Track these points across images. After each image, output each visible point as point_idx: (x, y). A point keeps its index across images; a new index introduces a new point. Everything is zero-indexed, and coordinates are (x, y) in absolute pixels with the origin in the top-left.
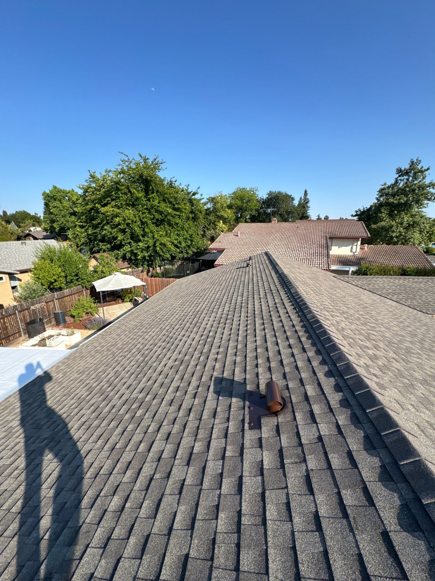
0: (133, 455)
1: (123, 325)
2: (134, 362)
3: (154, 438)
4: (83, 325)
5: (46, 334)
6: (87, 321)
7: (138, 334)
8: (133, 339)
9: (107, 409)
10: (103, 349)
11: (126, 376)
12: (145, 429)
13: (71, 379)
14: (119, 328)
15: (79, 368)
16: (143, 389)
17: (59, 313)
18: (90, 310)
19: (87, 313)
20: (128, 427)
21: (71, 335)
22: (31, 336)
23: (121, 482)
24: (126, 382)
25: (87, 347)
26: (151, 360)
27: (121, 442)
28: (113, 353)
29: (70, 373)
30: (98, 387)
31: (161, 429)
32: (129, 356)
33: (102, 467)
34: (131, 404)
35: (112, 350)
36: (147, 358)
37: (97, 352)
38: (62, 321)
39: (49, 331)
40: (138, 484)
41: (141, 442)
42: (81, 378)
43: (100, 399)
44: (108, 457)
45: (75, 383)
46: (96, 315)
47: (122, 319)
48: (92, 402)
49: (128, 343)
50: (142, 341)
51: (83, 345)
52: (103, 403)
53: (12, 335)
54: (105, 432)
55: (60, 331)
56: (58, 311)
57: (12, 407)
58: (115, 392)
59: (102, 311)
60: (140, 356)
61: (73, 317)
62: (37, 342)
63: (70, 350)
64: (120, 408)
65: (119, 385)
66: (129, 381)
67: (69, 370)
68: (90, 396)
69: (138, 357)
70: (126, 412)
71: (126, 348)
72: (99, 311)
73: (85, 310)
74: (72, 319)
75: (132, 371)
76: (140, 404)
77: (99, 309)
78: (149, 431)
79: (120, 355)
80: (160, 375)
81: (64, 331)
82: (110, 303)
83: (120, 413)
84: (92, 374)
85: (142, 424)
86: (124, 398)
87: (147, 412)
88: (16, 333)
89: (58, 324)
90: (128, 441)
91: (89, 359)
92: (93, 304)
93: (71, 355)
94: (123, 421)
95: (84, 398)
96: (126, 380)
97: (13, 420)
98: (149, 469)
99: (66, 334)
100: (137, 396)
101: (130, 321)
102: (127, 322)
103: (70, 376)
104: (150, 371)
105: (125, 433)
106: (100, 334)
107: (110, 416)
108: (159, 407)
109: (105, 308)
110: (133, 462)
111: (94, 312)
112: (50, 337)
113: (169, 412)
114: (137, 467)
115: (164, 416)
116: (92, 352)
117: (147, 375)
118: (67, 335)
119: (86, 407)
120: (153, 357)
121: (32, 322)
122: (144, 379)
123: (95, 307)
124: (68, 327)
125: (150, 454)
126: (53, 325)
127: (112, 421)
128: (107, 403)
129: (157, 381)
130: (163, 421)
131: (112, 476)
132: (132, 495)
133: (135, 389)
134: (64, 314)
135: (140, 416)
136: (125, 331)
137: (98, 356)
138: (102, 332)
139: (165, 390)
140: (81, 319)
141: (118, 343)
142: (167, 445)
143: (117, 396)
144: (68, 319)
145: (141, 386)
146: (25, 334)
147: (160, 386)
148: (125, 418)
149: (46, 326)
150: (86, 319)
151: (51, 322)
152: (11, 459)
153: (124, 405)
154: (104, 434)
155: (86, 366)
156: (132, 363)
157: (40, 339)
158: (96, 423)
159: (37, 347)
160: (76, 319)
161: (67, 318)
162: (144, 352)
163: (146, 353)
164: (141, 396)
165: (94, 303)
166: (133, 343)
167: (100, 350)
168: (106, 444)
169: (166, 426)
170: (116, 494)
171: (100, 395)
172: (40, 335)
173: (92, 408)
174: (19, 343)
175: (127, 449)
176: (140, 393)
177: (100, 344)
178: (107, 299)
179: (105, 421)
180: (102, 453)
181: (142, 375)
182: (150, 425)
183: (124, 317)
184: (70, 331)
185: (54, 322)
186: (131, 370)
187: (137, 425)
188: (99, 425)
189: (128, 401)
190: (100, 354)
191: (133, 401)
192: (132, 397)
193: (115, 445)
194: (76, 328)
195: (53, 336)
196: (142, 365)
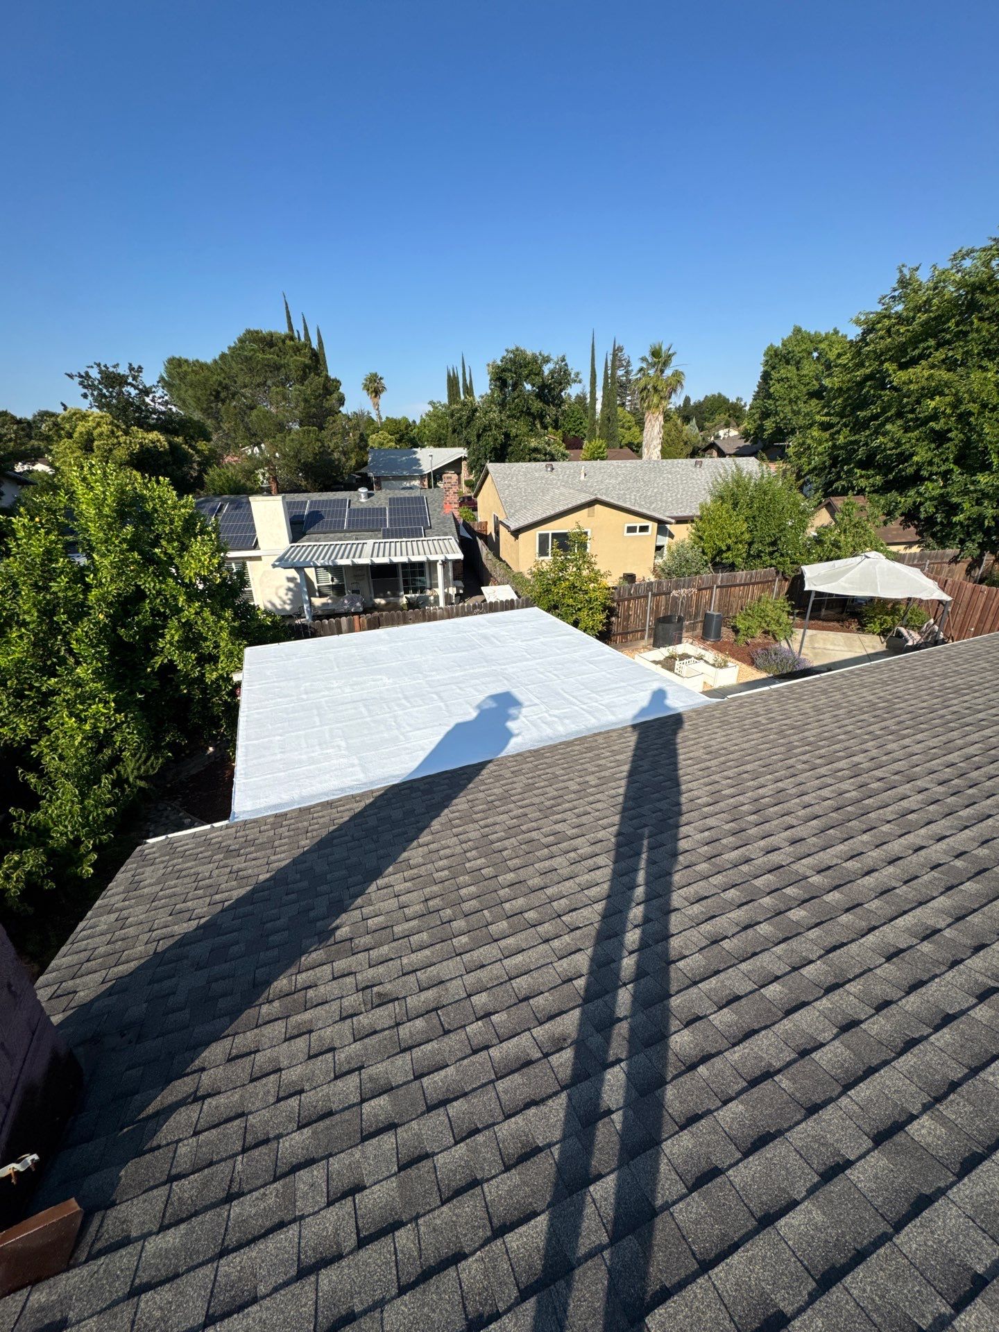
0: (749, 989)
1: (839, 689)
2: (833, 791)
3: (811, 998)
4: (749, 655)
5: (679, 649)
6: (759, 650)
7: (871, 729)
8: (852, 735)
9: (734, 855)
10: (769, 726)
11: (800, 813)
12: (796, 960)
13: (691, 755)
14: (824, 692)
15: (712, 743)
16: (829, 868)
17: (713, 615)
18: (774, 627)
19: (766, 632)
20: (762, 925)
21: (720, 667)
22: (657, 644)
23: (706, 1016)
24: (793, 827)
25: (741, 706)
26: (881, 811)
27: (735, 940)
28: (790, 748)
29: (692, 742)
30: (732, 800)
31: (837, 992)
32: (823, 771)
33: (685, 957)
34: (788, 883)
35: (789, 736)
36: (871, 800)
37: (756, 725)
38: (713, 634)
39: (686, 647)
40: (737, 1055)
41: (777, 978)
42: (708, 764)
43: (727, 827)
44: (701, 949)
45: (695, 767)
46: (784, 644)
47: (842, 675)
48: (711, 822)
49: (832, 739)
50: (874, 753)
51: (734, 699)
52: (731, 839)
53: (632, 632)
54: (713, 899)
55: (703, 652)
56: (713, 611)
57: (597, 752)
58: (762, 834)
59: (799, 638)
60: (852, 784)
61: (736, 630)
62: (661, 658)
63: (708, 698)
64: (758, 872)
65: (775, 822)
66: (802, 828)
67: (694, 736)
68: (711, 808)
69: (845, 786)
70: (768, 890)
71: (823, 747)
72: (794, 636)
73: (764, 625)
74: (732, 635)
75: (816, 810)
76: (807, 896)
77: (794, 629)
78: (804, 971)
79: (804, 758)
80: (890, 863)
81: (710, 656)
82: (825, 624)
83: (757, 883)
84: (730, 768)
85: (793, 943)
86: (775, 858)
87: (817, 925)
88: (637, 631)
89: (705, 637)
90: (750, 950)
91: (735, 734)
92: (785, 616)
93: (706, 708)
94: (756, 904)
95: (699, 805)
96: (795, 822)
97: (593, 773)
98: (772, 1050)
99: (711, 662)
100: (808, 874)
101: (863, 686)
102: (851, 687)
103: (691, 748)
104: (865, 837)
105: (750, 931)
106: (776, 690)
107: (733, 876)
108: (853, 941)
109: (809, 632)
110: (743, 1001)
111: (782, 634)
112: (685, 657)
113: (878, 971)
114: (749, 1022)
115: (857, 971)
116: (747, 722)
117: (851, 841)
118: (713, 665)
119: (697, 824)
120: (890, 808)
121: (666, 620)
122: (841, 847)
123: (787, 624)
124: (719, 648)
125: (785, 1021)
126: (696, 637)
127: (733, 886)
128: (738, 845)
129: (876, 874)
130: (850, 981)
131: (694, 990)
132: (717, 1062)
133: (809, 855)
134: (722, 621)
135: (797, 923)
136: (839, 707)
137: (754, 736)
138: (783, 687)
139: (890, 911)
140: (749, 640)
141: (809, 727)
142: (836, 1043)
143: (762, 843)
144: (726, 633)
145: (826, 857)
146: (649, 637)
147: (879, 890)
148: (761, 901)
149: (685, 634)
150: (759, 644)
151: (694, 629)
152: (574, 831)
153: (770, 872)
154: (709, 900)
155: (724, 745)
156: (826, 792)
157: (667, 655)
158: (703, 867)
159: (659, 666)
160: (741, 638)
161: (724, 629)
162: (869, 781)
163: (875, 785)
164: (816, 879)
165: (789, 614)
166: (847, 744)
167: (764, 725)
168: (706, 920)
169: (852, 998)
170: (691, 1028)
171: (730, 818)
172: (671, 648)
173: (707, 834)
174: (637, 649)
175: (743, 966)
176: (819, 872)
177: (769, 711)
178: (823, 612)
179: (719, 877)
180: (694, 932)
181: (839, 835)
182: (811, 962)
183: (851, 672)
184: (721, 657)
185: (699, 631)
186: (817, 807)
187: (781, 936)
188: (706, 875)
189: (781, 870)
190: (761, 735)
191: (795, 878)
192: (795, 867)
193: (721, 936)
194: (733, 656)
195: (689, 657)
196: (849, 808)
